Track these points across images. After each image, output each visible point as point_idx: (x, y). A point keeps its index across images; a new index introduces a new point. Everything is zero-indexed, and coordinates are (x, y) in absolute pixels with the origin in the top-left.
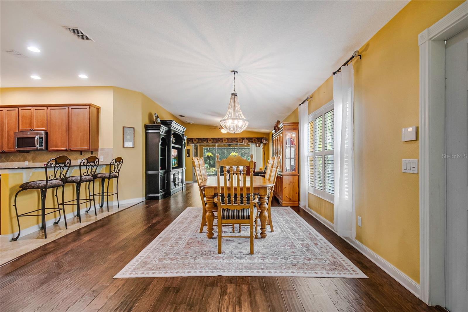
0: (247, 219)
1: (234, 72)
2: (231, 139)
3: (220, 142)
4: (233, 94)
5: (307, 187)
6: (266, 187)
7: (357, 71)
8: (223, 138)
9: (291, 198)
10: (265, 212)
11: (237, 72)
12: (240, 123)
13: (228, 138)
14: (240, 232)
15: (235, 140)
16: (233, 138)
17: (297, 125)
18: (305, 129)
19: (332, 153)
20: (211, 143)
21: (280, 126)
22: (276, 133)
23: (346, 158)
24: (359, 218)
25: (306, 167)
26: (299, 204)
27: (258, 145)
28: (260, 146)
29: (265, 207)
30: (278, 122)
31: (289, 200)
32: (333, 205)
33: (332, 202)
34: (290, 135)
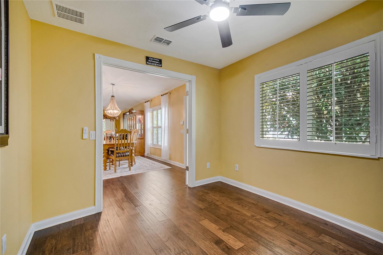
0: (128, 156)
1: (113, 84)
4: (113, 96)
5: (149, 144)
6: (134, 143)
7: (170, 98)
9: (140, 151)
10: (133, 154)
11: (115, 85)
12: (116, 111)
14: (119, 166)
17: (143, 112)
18: (148, 115)
19: (161, 127)
21: (134, 111)
22: (130, 114)
23: (166, 129)
24: (170, 151)
25: (149, 134)
26: (144, 154)
27: (112, 120)
28: (113, 121)
29: (133, 152)
30: (132, 109)
31: (138, 152)
32: (161, 149)
33: (161, 148)
34: (140, 117)
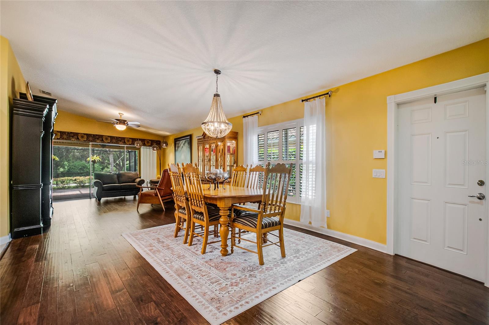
1: (217, 72)
2: (116, 138)
3: (98, 141)
4: (217, 95)
8: (104, 136)
11: (220, 74)
13: (111, 137)
15: (121, 140)
16: (119, 137)
17: (236, 134)
20: (84, 141)
27: (155, 149)
